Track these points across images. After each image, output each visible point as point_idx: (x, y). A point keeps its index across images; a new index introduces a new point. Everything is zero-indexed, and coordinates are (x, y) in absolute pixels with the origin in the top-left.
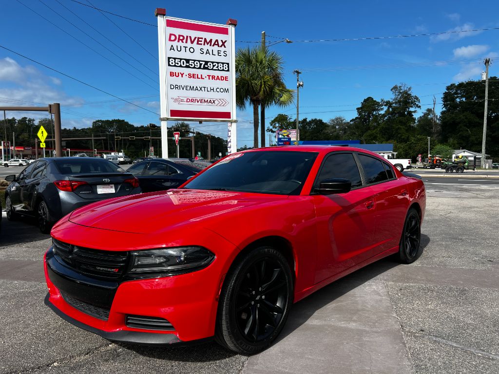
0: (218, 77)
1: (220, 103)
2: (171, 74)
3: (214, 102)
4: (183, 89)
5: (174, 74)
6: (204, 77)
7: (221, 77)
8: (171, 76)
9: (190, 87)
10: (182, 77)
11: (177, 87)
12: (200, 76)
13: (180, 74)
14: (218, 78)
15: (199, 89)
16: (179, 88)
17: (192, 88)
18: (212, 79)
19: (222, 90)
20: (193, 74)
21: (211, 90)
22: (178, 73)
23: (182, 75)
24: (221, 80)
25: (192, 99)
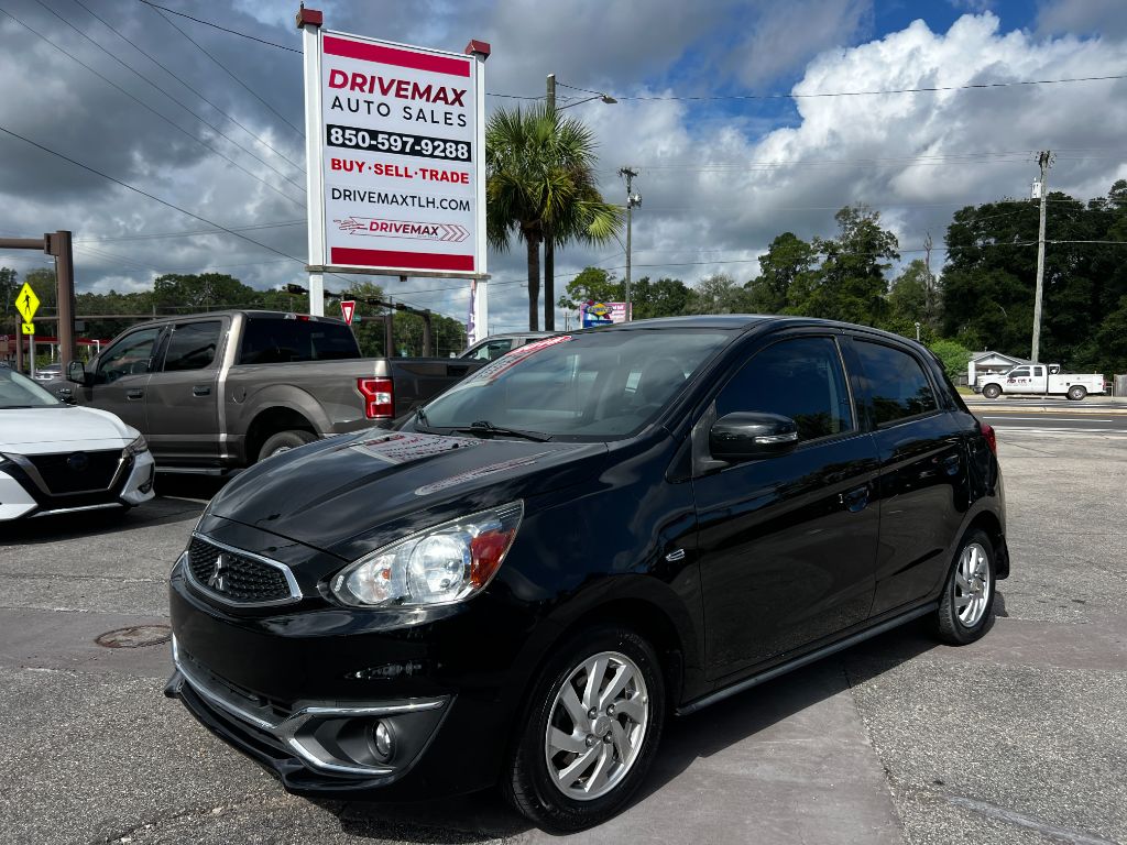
0: (444, 173)
1: (448, 233)
2: (334, 164)
3: (435, 230)
4: (362, 200)
5: (342, 164)
6: (413, 174)
7: (452, 174)
8: (334, 168)
9: (380, 195)
10: (360, 171)
11: (347, 194)
12: (401, 171)
13: (355, 165)
14: (444, 176)
15: (400, 200)
16: (352, 197)
17: (383, 198)
18: (431, 178)
19: (453, 205)
20: (387, 166)
21: (428, 202)
22: (351, 162)
23: (360, 167)
24: (452, 180)
25: (382, 224)
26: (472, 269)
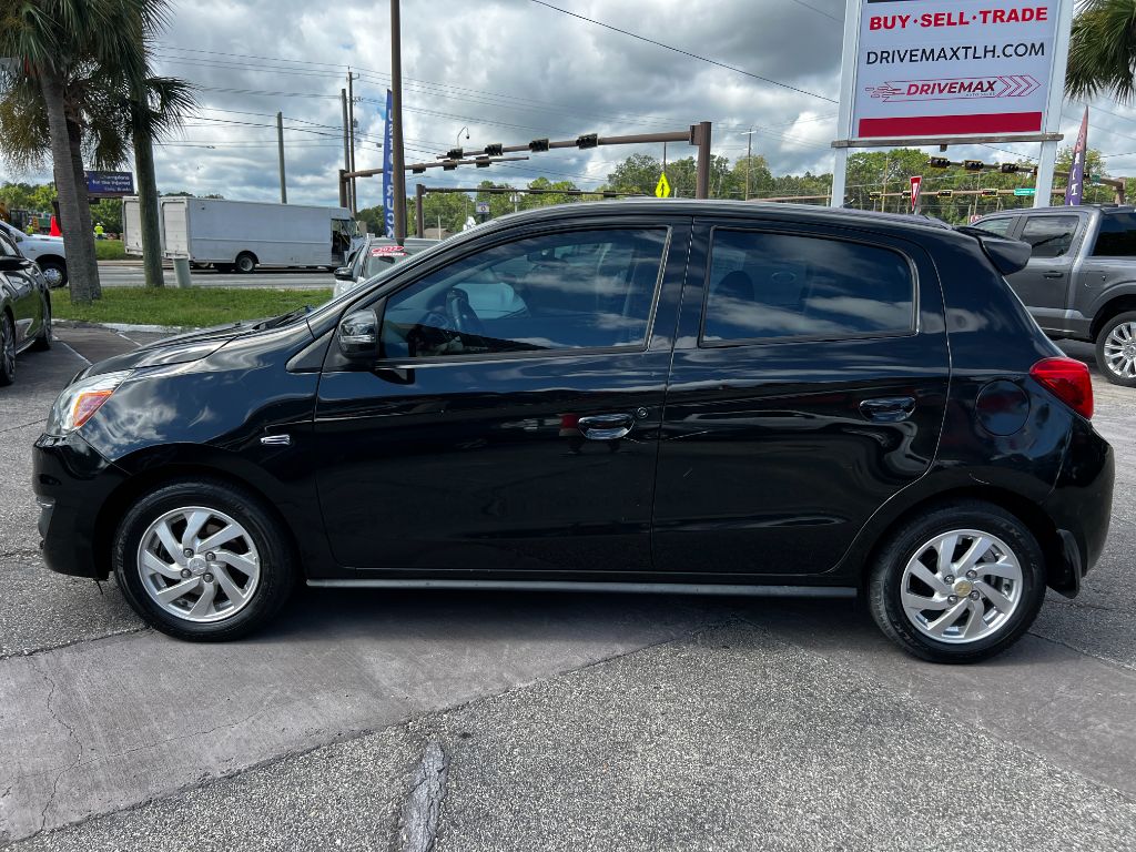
0: (1014, 11)
1: (1009, 86)
2: (873, 23)
3: (991, 86)
4: (902, 60)
5: (882, 23)
6: (971, 20)
7: (1024, 11)
8: (872, 28)
9: (924, 51)
10: (904, 26)
11: (885, 56)
12: (955, 19)
13: (898, 20)
14: (1013, 16)
15: (949, 54)
16: (890, 59)
17: (928, 55)
18: (995, 21)
19: (1021, 50)
20: (937, 15)
21: (986, 52)
22: (894, 18)
23: (904, 22)
24: (1024, 19)
25: (923, 86)
26: (1038, 129)
